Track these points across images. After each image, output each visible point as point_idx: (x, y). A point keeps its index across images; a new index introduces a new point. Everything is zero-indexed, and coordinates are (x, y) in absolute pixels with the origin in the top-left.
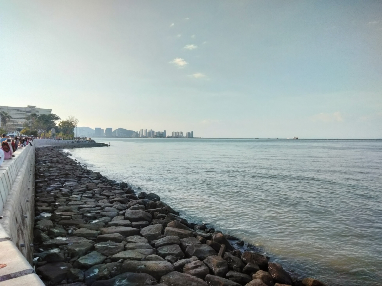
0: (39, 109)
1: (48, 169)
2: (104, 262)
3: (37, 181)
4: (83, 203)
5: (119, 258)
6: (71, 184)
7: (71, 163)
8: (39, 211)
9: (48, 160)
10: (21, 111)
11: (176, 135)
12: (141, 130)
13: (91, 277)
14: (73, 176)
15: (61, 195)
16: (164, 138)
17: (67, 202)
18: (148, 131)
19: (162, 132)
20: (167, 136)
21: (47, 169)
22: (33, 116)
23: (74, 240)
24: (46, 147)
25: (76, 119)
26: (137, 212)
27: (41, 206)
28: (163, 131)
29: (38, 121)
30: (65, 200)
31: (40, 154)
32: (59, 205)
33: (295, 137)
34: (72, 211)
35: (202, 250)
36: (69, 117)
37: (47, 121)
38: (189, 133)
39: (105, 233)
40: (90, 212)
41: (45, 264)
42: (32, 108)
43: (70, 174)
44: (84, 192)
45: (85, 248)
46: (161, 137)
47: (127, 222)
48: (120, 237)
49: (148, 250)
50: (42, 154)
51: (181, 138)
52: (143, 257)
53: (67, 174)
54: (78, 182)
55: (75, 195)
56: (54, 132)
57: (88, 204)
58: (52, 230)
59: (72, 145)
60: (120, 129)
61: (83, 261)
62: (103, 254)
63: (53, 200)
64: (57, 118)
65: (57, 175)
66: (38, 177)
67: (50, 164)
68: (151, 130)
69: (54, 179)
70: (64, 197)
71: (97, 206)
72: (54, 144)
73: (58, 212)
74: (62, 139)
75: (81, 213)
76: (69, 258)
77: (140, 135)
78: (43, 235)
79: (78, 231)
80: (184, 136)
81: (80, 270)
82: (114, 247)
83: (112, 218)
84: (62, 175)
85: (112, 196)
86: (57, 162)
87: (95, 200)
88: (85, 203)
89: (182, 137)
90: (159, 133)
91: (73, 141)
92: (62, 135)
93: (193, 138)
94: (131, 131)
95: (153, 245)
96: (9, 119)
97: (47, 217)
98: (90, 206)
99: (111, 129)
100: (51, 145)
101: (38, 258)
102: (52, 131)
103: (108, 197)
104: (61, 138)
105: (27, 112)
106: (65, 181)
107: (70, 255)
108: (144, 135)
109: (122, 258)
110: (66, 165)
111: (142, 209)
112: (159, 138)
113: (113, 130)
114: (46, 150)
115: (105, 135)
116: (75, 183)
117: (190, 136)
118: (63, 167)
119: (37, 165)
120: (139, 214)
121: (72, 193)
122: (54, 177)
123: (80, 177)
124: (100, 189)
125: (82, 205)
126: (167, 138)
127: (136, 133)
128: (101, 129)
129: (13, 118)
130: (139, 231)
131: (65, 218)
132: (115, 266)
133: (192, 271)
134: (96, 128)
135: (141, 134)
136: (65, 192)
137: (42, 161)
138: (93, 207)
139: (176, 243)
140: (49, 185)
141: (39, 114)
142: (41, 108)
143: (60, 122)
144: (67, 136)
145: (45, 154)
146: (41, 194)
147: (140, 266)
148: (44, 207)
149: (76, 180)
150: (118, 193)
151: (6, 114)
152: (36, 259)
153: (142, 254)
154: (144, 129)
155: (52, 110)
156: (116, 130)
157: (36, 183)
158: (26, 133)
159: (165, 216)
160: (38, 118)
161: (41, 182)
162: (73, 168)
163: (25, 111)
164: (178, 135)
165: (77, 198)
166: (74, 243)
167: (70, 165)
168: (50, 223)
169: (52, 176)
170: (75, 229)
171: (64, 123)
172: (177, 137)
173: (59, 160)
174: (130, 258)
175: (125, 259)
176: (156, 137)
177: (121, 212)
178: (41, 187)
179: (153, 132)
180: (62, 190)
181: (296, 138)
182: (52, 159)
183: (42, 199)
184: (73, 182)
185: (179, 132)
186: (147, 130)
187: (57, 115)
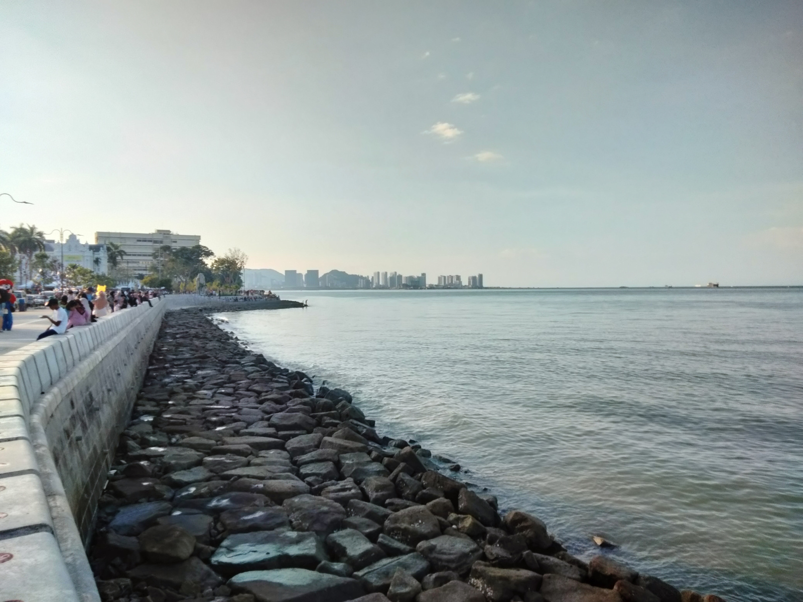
0: (178, 235)
1: (176, 348)
2: (208, 480)
3: (150, 367)
4: (213, 402)
5: (232, 476)
6: (207, 374)
7: (220, 337)
8: (138, 412)
9: (181, 333)
10: (145, 241)
11: (447, 283)
12: (375, 274)
13: (182, 497)
14: (215, 360)
15: (181, 390)
16: (421, 289)
17: (188, 401)
18: (389, 276)
19: (418, 277)
20: (427, 286)
21: (174, 348)
22: (165, 251)
23: (175, 451)
24: (186, 310)
25: (243, 255)
26: (292, 416)
27: (144, 405)
28: (420, 275)
29: (173, 260)
30: (185, 397)
31: (170, 323)
32: (173, 405)
33: (710, 284)
34: (189, 414)
35: (365, 469)
36: (230, 249)
37: (189, 259)
38: (474, 278)
39: (228, 444)
40: (217, 416)
41: (123, 478)
42: (165, 234)
43: (209, 357)
44: (220, 385)
45: (188, 461)
46: (416, 287)
47: (272, 430)
48: (247, 449)
49: (281, 467)
50: (174, 323)
51: (457, 288)
52: (269, 475)
53: (206, 357)
54: (219, 371)
55: (205, 389)
56: (203, 281)
57: (221, 405)
58: (147, 437)
59: (235, 306)
60: (334, 272)
61: (176, 476)
62: (211, 471)
63: (166, 397)
64: (209, 254)
65: (187, 359)
66: (154, 362)
67: (181, 341)
68: (396, 273)
69: (180, 365)
70: (186, 393)
71: (234, 407)
72: (202, 304)
73: (167, 414)
74: (217, 294)
75: (203, 416)
76: (161, 473)
77: (373, 285)
78: (131, 443)
79: (187, 440)
80: (463, 284)
81: (169, 487)
82: (231, 461)
83: (249, 424)
84: (196, 358)
85: (267, 392)
86: (196, 336)
87: (234, 398)
88: (217, 402)
89: (459, 286)
90: (411, 278)
91: (238, 297)
92: (218, 286)
93: (481, 287)
94: (356, 276)
95: (294, 463)
96: (122, 256)
97: (148, 421)
98: (223, 407)
99: (316, 272)
100: (196, 304)
101: (115, 471)
102: (199, 279)
103: (259, 393)
104: (214, 292)
105: (156, 242)
106: (198, 369)
107: (162, 471)
108: (381, 283)
109: (236, 475)
110: (210, 341)
111: (305, 411)
112: (411, 289)
113: (320, 275)
114: (183, 315)
115: (305, 286)
116: (214, 371)
117: (477, 283)
118: (203, 345)
119: (160, 341)
120: (293, 420)
121: (201, 387)
122: (182, 362)
123: (226, 362)
124: (250, 381)
125: (211, 405)
126: (428, 289)
127: (366, 279)
128: (298, 272)
129: (130, 255)
130: (284, 444)
131: (175, 422)
132: (222, 485)
133: (332, 495)
134: (286, 272)
135: (375, 281)
136: (191, 385)
137: (170, 335)
138: (227, 409)
139: (330, 460)
140: (168, 374)
141: (176, 246)
142: (181, 233)
143: (213, 262)
144: (227, 287)
145: (180, 322)
146: (150, 388)
147: (256, 485)
148: (149, 407)
149: (217, 366)
150: (277, 388)
151: (116, 247)
152: (113, 472)
153: (269, 471)
154: (382, 271)
155: (201, 238)
156: (325, 275)
157: (148, 371)
158: (152, 283)
159: (338, 424)
160: (174, 253)
161: (155, 370)
162: (220, 346)
163: (151, 241)
164: (450, 282)
165: (206, 394)
166: (174, 455)
167: (217, 341)
168: (149, 428)
169: (179, 360)
170: (183, 438)
171: (222, 262)
172: (450, 286)
173: (201, 332)
174: (248, 476)
175: (240, 477)
176: (406, 286)
177: (267, 416)
178: (155, 378)
179: (400, 277)
180: (186, 382)
181: (715, 285)
182: (187, 330)
183: (149, 396)
184: (212, 370)
185: (452, 277)
186: (386, 273)
187: (208, 247)
